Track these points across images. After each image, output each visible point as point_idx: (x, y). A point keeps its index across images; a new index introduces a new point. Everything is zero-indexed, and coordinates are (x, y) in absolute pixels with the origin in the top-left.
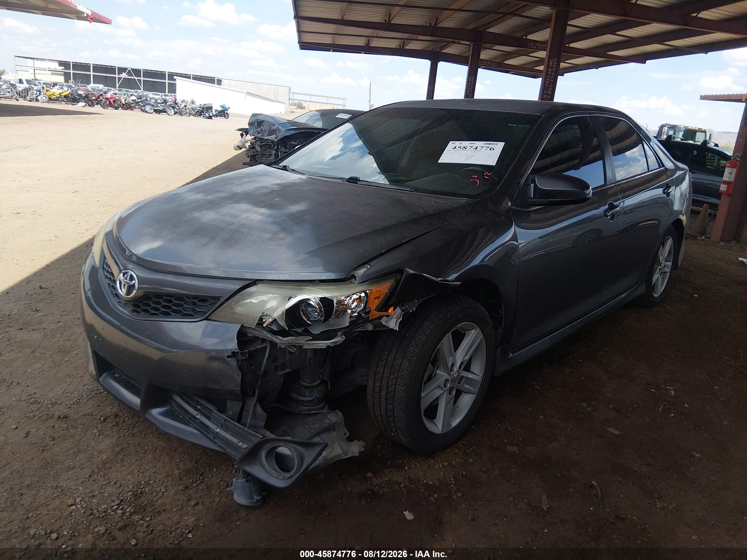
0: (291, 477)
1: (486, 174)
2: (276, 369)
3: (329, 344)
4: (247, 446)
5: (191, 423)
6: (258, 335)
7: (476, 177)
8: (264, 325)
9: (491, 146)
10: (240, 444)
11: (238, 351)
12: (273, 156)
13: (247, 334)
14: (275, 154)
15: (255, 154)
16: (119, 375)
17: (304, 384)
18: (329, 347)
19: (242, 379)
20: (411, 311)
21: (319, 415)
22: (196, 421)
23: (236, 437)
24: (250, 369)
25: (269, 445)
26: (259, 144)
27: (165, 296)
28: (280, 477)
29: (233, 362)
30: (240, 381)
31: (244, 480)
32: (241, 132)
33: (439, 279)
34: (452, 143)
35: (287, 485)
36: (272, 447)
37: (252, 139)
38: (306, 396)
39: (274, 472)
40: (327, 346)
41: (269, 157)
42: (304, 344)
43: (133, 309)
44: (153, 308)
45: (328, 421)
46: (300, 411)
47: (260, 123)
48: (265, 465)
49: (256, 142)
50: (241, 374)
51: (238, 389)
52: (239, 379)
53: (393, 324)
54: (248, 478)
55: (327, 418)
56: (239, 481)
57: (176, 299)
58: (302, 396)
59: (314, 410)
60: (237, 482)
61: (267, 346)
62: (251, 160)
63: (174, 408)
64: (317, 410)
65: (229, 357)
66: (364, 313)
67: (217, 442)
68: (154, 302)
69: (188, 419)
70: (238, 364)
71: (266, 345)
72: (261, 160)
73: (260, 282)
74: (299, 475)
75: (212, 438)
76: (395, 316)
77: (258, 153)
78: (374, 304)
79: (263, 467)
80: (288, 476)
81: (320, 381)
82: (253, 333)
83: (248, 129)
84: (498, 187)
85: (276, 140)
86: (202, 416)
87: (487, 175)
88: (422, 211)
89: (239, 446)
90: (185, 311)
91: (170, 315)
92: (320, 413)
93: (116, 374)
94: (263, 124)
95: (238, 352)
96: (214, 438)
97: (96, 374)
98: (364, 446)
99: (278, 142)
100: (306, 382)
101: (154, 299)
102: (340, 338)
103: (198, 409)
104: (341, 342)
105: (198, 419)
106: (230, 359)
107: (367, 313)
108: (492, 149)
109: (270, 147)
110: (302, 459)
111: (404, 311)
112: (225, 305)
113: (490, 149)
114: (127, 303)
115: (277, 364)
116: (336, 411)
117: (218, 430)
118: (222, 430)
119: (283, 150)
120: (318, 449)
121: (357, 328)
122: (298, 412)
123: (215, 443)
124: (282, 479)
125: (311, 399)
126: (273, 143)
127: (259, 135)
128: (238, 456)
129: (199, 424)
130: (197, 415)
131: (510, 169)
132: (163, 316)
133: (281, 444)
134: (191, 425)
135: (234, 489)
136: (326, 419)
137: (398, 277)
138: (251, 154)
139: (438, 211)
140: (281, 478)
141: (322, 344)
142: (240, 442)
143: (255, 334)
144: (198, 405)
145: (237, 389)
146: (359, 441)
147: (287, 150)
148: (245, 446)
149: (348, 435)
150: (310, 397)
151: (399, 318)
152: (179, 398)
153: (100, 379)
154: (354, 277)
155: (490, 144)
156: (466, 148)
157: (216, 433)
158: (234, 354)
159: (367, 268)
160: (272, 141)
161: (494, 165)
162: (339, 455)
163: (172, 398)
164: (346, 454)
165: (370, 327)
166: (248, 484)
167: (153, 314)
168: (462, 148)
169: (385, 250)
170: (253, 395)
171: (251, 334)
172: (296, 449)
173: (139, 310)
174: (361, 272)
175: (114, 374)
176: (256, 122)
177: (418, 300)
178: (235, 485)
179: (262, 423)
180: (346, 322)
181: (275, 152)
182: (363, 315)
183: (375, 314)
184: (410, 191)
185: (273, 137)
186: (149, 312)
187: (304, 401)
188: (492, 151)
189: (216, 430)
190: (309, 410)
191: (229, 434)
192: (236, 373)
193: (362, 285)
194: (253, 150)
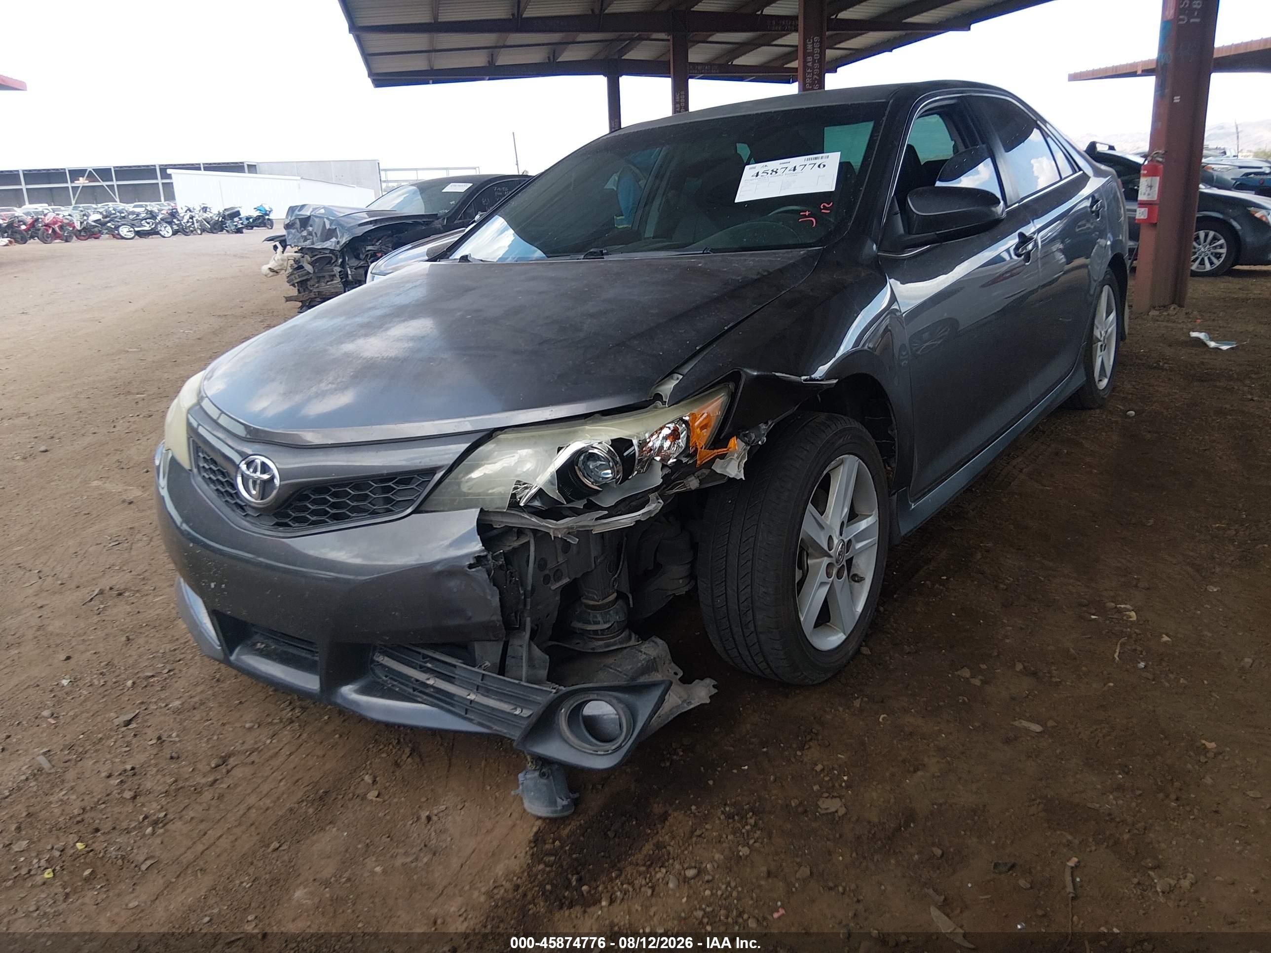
0: (620, 747)
1: (824, 206)
2: (547, 579)
3: (638, 518)
4: (531, 712)
5: (419, 697)
6: (512, 523)
7: (807, 213)
8: (522, 504)
9: (818, 162)
10: (517, 712)
11: (485, 553)
12: (338, 276)
13: (491, 525)
14: (340, 272)
15: (304, 278)
16: (263, 646)
17: (592, 603)
18: (638, 522)
19: (501, 600)
20: (760, 443)
21: (625, 651)
22: (427, 691)
23: (506, 702)
24: (511, 581)
25: (572, 702)
26: (309, 258)
27: (334, 486)
28: (599, 753)
29: (480, 574)
30: (499, 604)
31: (537, 774)
32: (272, 243)
33: (804, 378)
34: (750, 168)
35: (615, 763)
36: (575, 704)
37: (296, 252)
38: (598, 623)
39: (588, 746)
40: (636, 521)
41: (332, 280)
42: (594, 526)
43: (276, 520)
44: (314, 513)
45: (644, 656)
46: (593, 649)
47: (305, 222)
48: (568, 738)
49: (303, 257)
50: (498, 592)
51: (497, 617)
52: (496, 601)
53: (734, 469)
54: (544, 770)
55: (641, 652)
56: (528, 776)
57: (356, 487)
58: (591, 624)
59: (614, 644)
60: (526, 779)
61: (529, 542)
62: (299, 292)
63: (381, 678)
64: (621, 643)
65: (471, 566)
66: (686, 457)
67: (473, 717)
68: (314, 502)
69: (411, 691)
70: (489, 575)
71: (526, 540)
72: (318, 287)
73: (499, 432)
74: (632, 744)
75: (463, 714)
76: (736, 455)
77: (311, 276)
78: (703, 437)
79: (566, 741)
80: (614, 747)
81: (615, 595)
82: (502, 522)
83: (284, 236)
84: (850, 224)
85: (338, 248)
86: (437, 679)
87: (825, 208)
88: (739, 278)
89: (515, 715)
90: (374, 505)
91: (349, 517)
92: (625, 648)
93: (259, 644)
94: (311, 222)
95: (486, 556)
96: (467, 711)
97: (223, 649)
98: (714, 686)
99: (341, 251)
100: (593, 600)
101: (313, 497)
102: (654, 505)
103: (429, 668)
104: (658, 511)
105: (432, 686)
106: (473, 570)
107: (692, 456)
108: (822, 166)
109: (329, 263)
110: (633, 715)
111: (749, 445)
112: (447, 481)
113: (819, 166)
114: (263, 512)
115: (547, 572)
116: (653, 638)
117: (472, 697)
118: (479, 695)
119: (354, 263)
120: (656, 693)
121: (672, 489)
122: (590, 651)
123: (470, 720)
124: (604, 755)
125: (607, 626)
126: (333, 254)
127: (307, 244)
128: (516, 735)
129: (433, 694)
130: (428, 679)
131: (862, 192)
132: (335, 522)
133: (592, 697)
134: (419, 699)
135: (523, 791)
136: (640, 654)
137: (732, 386)
138: (298, 280)
139: (765, 273)
140: (602, 753)
141: (626, 520)
142: (515, 709)
143: (506, 522)
144: (426, 662)
145: (494, 618)
146: (702, 679)
147: (362, 263)
148: (526, 713)
149: (681, 674)
150: (605, 623)
151: (743, 458)
152: (386, 658)
153: (233, 658)
154: (659, 397)
155: (816, 158)
156: (776, 172)
157: (468, 703)
158: (479, 560)
159: (678, 379)
160: (332, 251)
161: (833, 189)
162: (678, 707)
163: (373, 661)
164: (690, 703)
165: (693, 483)
166: (544, 781)
167: (314, 523)
168: (770, 172)
169: (701, 346)
170: (522, 627)
171: (500, 522)
172: (620, 700)
173: (287, 520)
174: (668, 388)
175: (255, 644)
176: (298, 221)
177: (766, 423)
178: (522, 784)
179: (543, 673)
180: (657, 479)
181: (339, 269)
182: (685, 460)
183: (705, 455)
184: (703, 253)
185: (330, 244)
186: (308, 520)
187: (595, 632)
188: (822, 169)
189: (468, 697)
190: (608, 646)
191: (493, 699)
192: (488, 591)
193: (676, 408)
194: (301, 272)
